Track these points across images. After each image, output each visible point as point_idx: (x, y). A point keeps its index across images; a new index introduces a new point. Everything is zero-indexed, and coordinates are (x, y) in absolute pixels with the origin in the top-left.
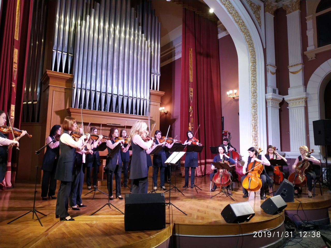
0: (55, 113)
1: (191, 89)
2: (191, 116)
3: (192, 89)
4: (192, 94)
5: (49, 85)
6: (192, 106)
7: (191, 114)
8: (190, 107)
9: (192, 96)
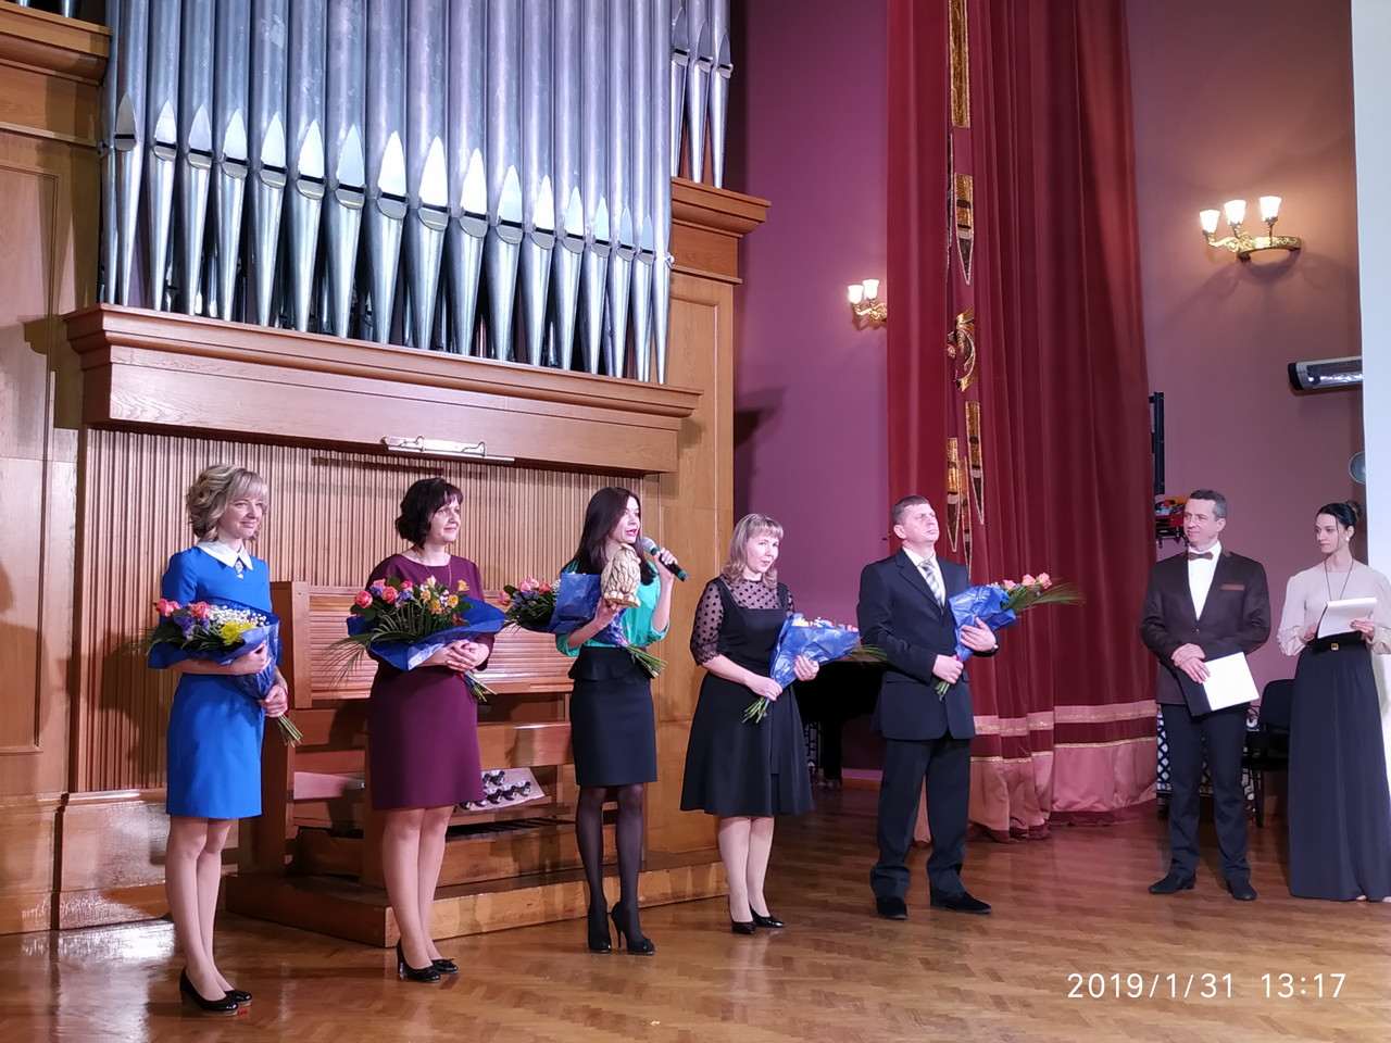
1: (961, 185)
2: (964, 383)
3: (968, 182)
4: (970, 222)
6: (971, 311)
7: (964, 375)
8: (961, 318)
9: (970, 235)
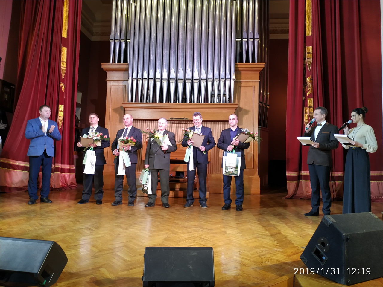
0: (113, 111)
1: (308, 49)
2: (308, 94)
3: (311, 48)
4: (311, 57)
5: (106, 80)
6: (310, 77)
7: (308, 92)
8: (308, 79)
9: (311, 60)
